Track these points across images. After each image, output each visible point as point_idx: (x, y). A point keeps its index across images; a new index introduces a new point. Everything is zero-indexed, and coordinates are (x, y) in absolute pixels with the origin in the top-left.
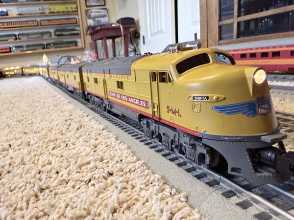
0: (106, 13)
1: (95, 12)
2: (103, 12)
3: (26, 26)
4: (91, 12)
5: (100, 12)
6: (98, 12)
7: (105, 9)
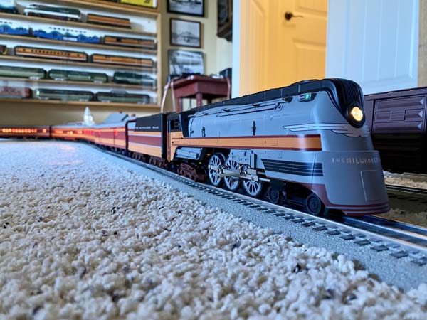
0: (201, 60)
1: (183, 55)
2: (196, 58)
3: (67, 60)
4: (178, 54)
5: (192, 56)
6: (189, 56)
7: (199, 53)
